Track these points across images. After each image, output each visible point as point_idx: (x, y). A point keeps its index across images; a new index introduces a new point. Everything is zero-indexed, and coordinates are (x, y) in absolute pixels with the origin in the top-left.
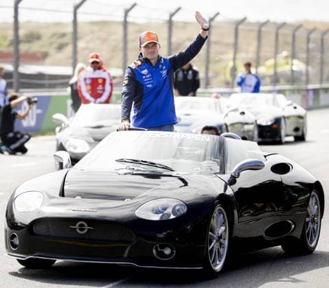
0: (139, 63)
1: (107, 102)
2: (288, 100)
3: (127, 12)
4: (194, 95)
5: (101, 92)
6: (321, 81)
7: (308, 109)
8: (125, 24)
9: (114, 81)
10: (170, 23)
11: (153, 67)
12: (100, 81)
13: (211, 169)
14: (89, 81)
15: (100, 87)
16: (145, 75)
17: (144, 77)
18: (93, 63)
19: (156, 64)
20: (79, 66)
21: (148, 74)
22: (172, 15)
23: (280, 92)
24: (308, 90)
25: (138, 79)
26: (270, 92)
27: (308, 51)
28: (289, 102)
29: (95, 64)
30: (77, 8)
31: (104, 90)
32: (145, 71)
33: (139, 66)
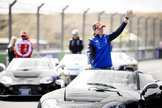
0: (94, 37)
1: (29, 57)
2: (128, 55)
3: (39, 8)
4: (80, 53)
5: (26, 51)
6: (146, 45)
7: (139, 61)
8: (38, 15)
9: (34, 46)
10: (63, 14)
11: (101, 39)
12: (26, 46)
13: (134, 88)
14: (20, 46)
15: (25, 49)
16: (97, 43)
17: (97, 44)
18: (22, 36)
19: (102, 38)
20: (13, 38)
21: (98, 42)
22: (64, 10)
23: (123, 51)
24: (138, 51)
25: (94, 45)
26: (118, 52)
27: (139, 29)
28: (128, 57)
29: (23, 37)
30: (11, 6)
31: (28, 51)
32: (97, 41)
33: (94, 39)
